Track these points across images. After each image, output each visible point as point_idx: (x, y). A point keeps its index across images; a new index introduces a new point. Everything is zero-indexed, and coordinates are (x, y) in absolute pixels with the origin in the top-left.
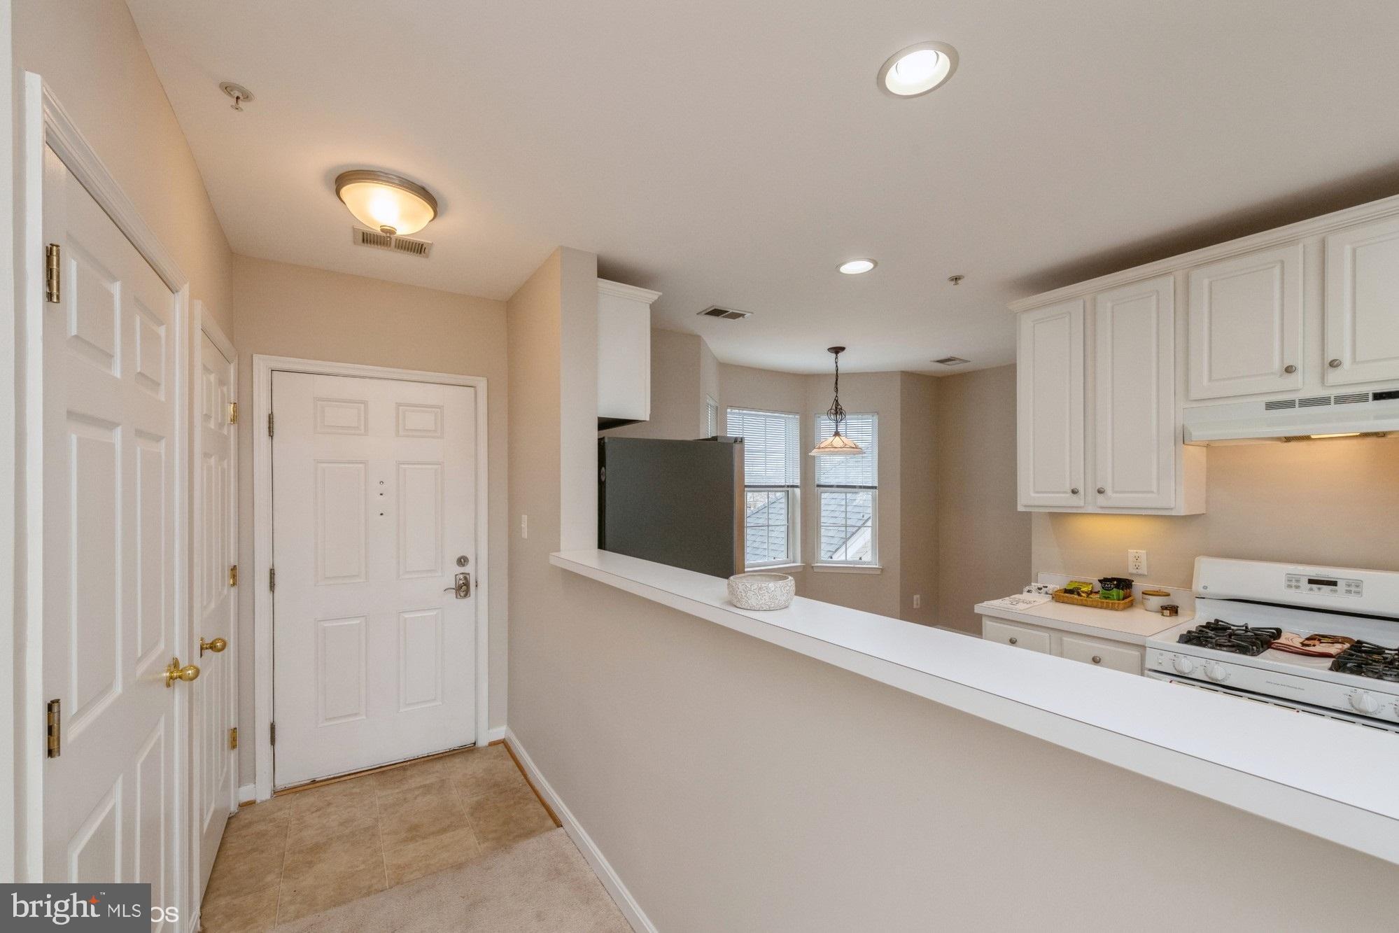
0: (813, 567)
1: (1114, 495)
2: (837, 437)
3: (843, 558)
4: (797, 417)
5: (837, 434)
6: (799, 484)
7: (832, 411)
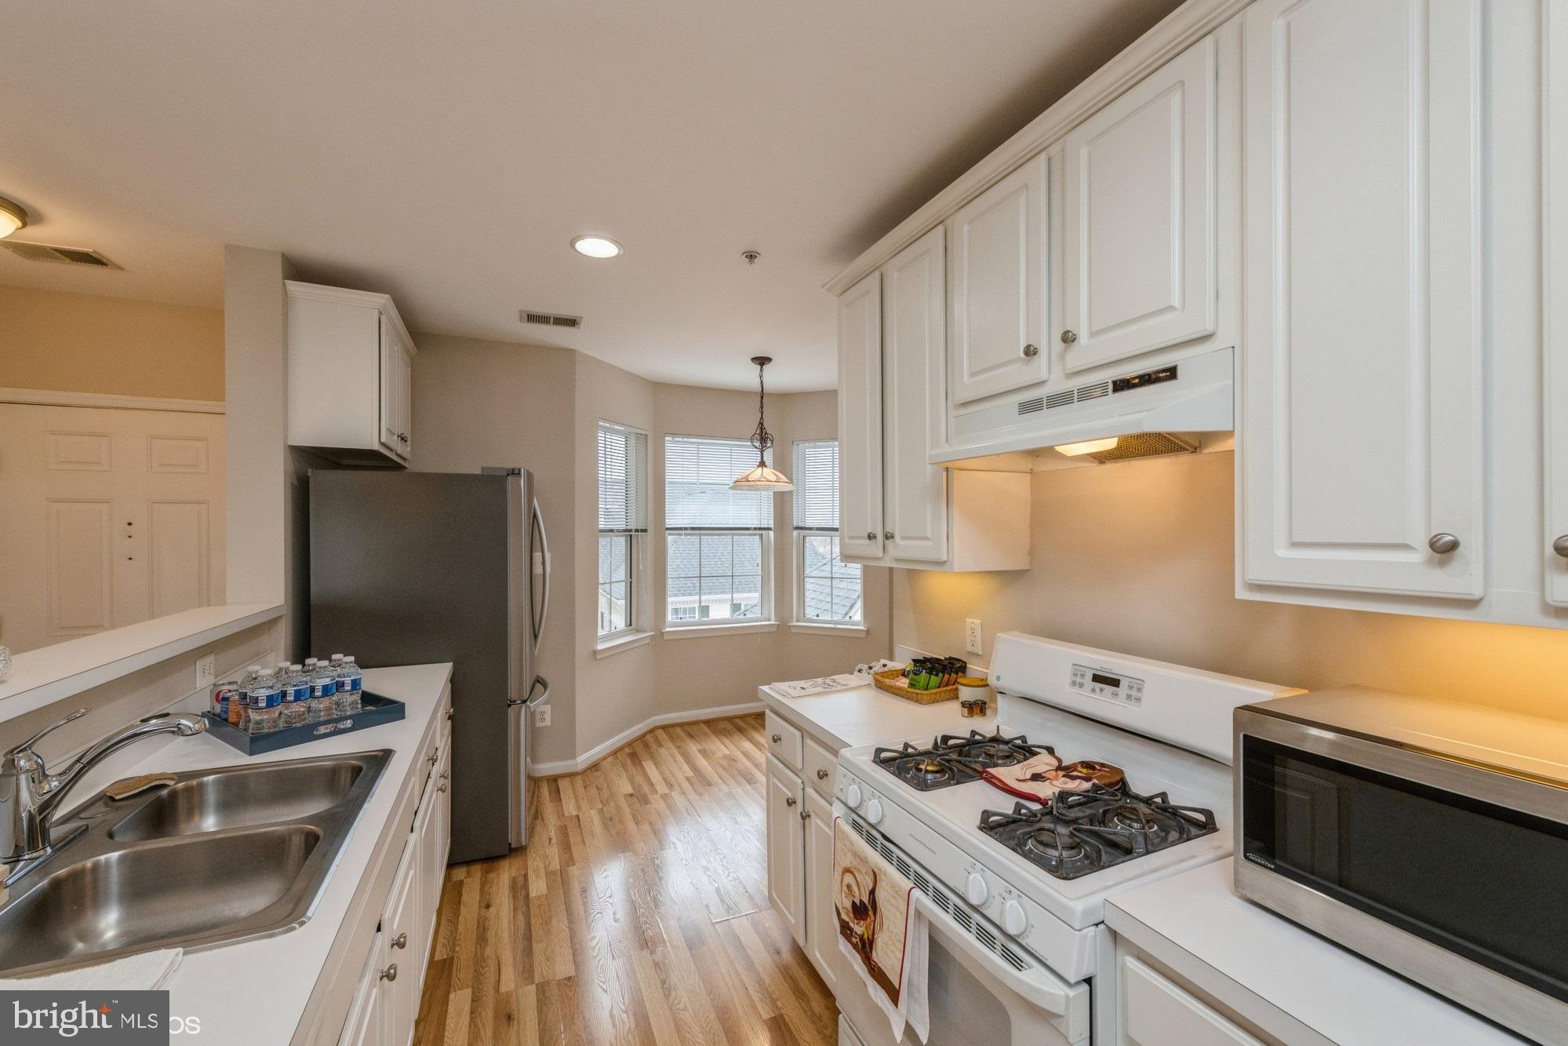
0: (789, 626)
1: (904, 543)
2: (760, 469)
3: (829, 617)
5: (762, 464)
6: (772, 526)
7: (756, 436)
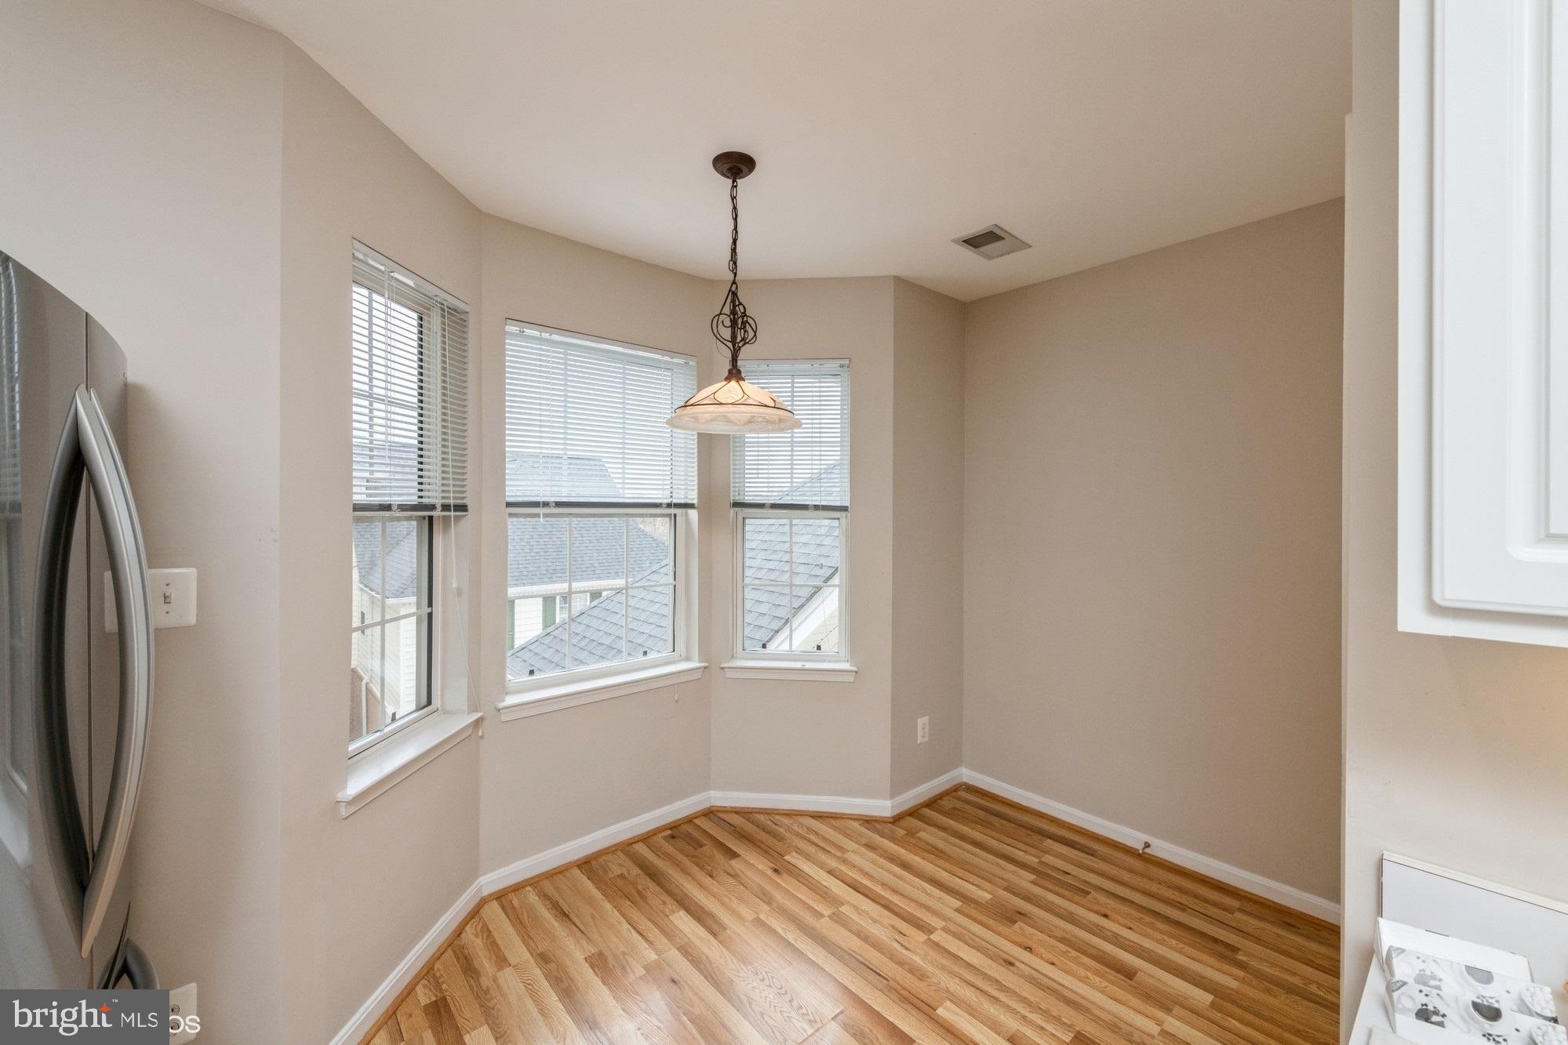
0: (722, 668)
2: (733, 383)
3: (785, 647)
4: (691, 363)
5: (735, 374)
6: (695, 502)
7: (722, 317)
